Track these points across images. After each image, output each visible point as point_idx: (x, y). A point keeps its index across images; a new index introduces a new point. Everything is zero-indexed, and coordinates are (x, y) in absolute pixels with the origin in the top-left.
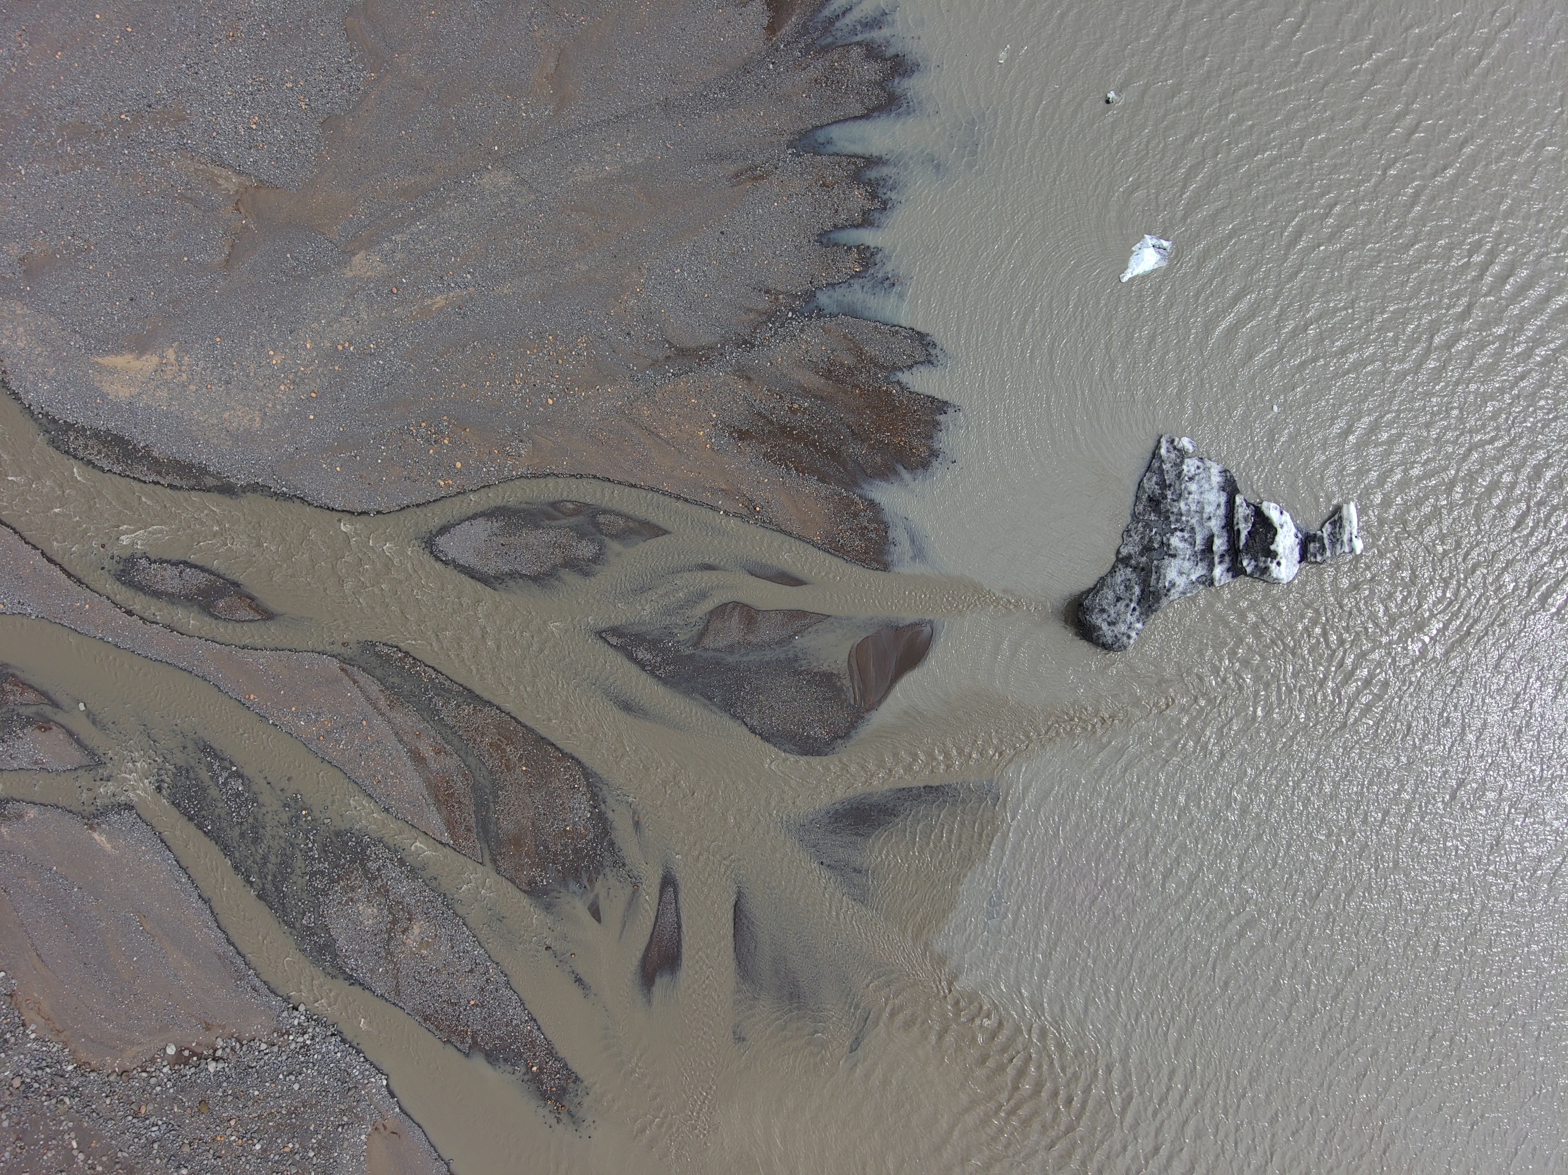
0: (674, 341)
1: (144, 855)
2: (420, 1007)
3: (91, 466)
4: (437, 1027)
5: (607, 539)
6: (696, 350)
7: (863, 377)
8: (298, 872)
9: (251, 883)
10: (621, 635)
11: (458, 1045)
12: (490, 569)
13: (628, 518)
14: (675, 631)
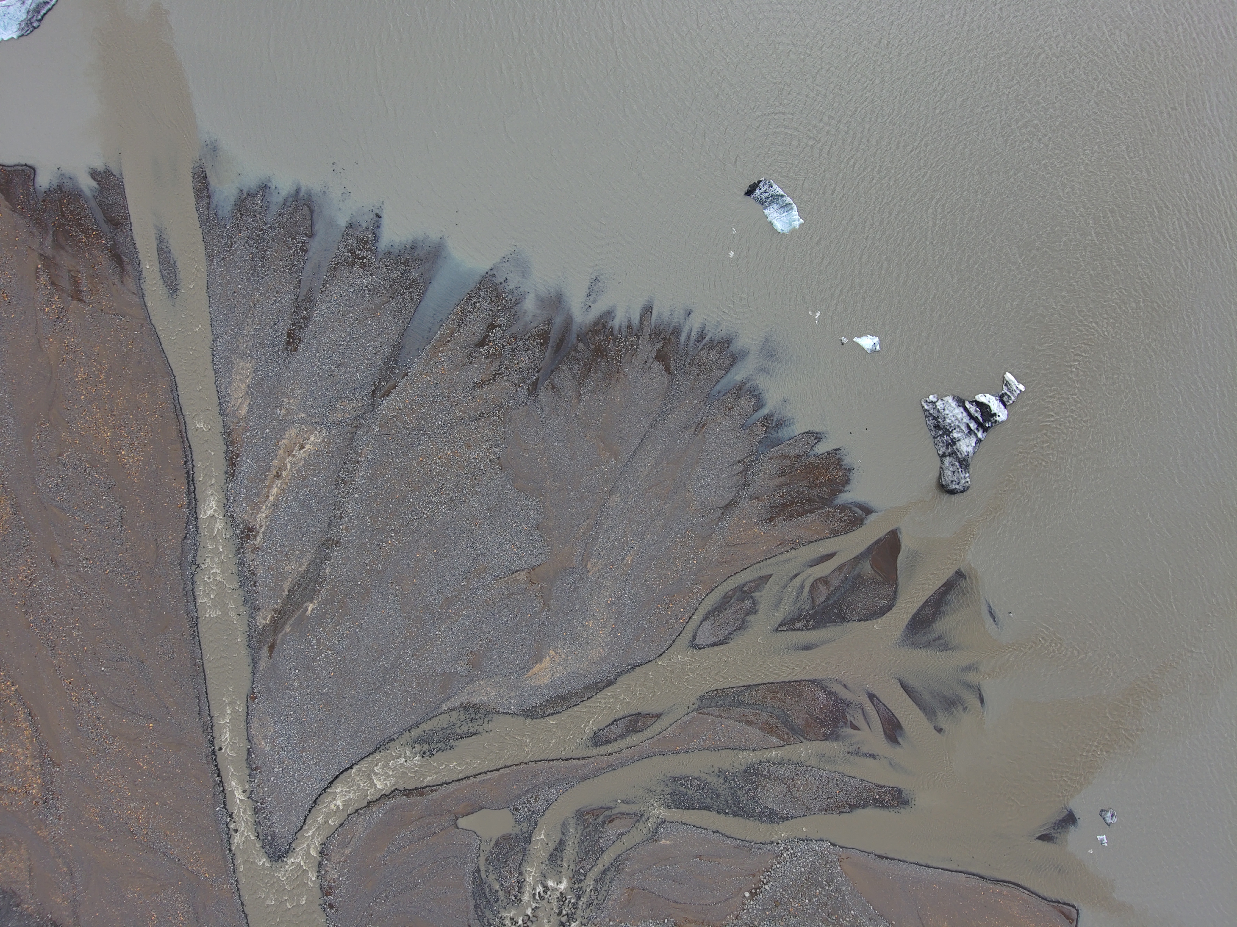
0: (721, 506)
1: (683, 834)
2: (821, 808)
3: (554, 715)
4: (832, 810)
5: (753, 594)
6: (730, 503)
7: (797, 465)
8: (741, 796)
9: (728, 813)
10: (785, 624)
11: (844, 811)
12: (721, 638)
13: (754, 581)
14: (803, 607)
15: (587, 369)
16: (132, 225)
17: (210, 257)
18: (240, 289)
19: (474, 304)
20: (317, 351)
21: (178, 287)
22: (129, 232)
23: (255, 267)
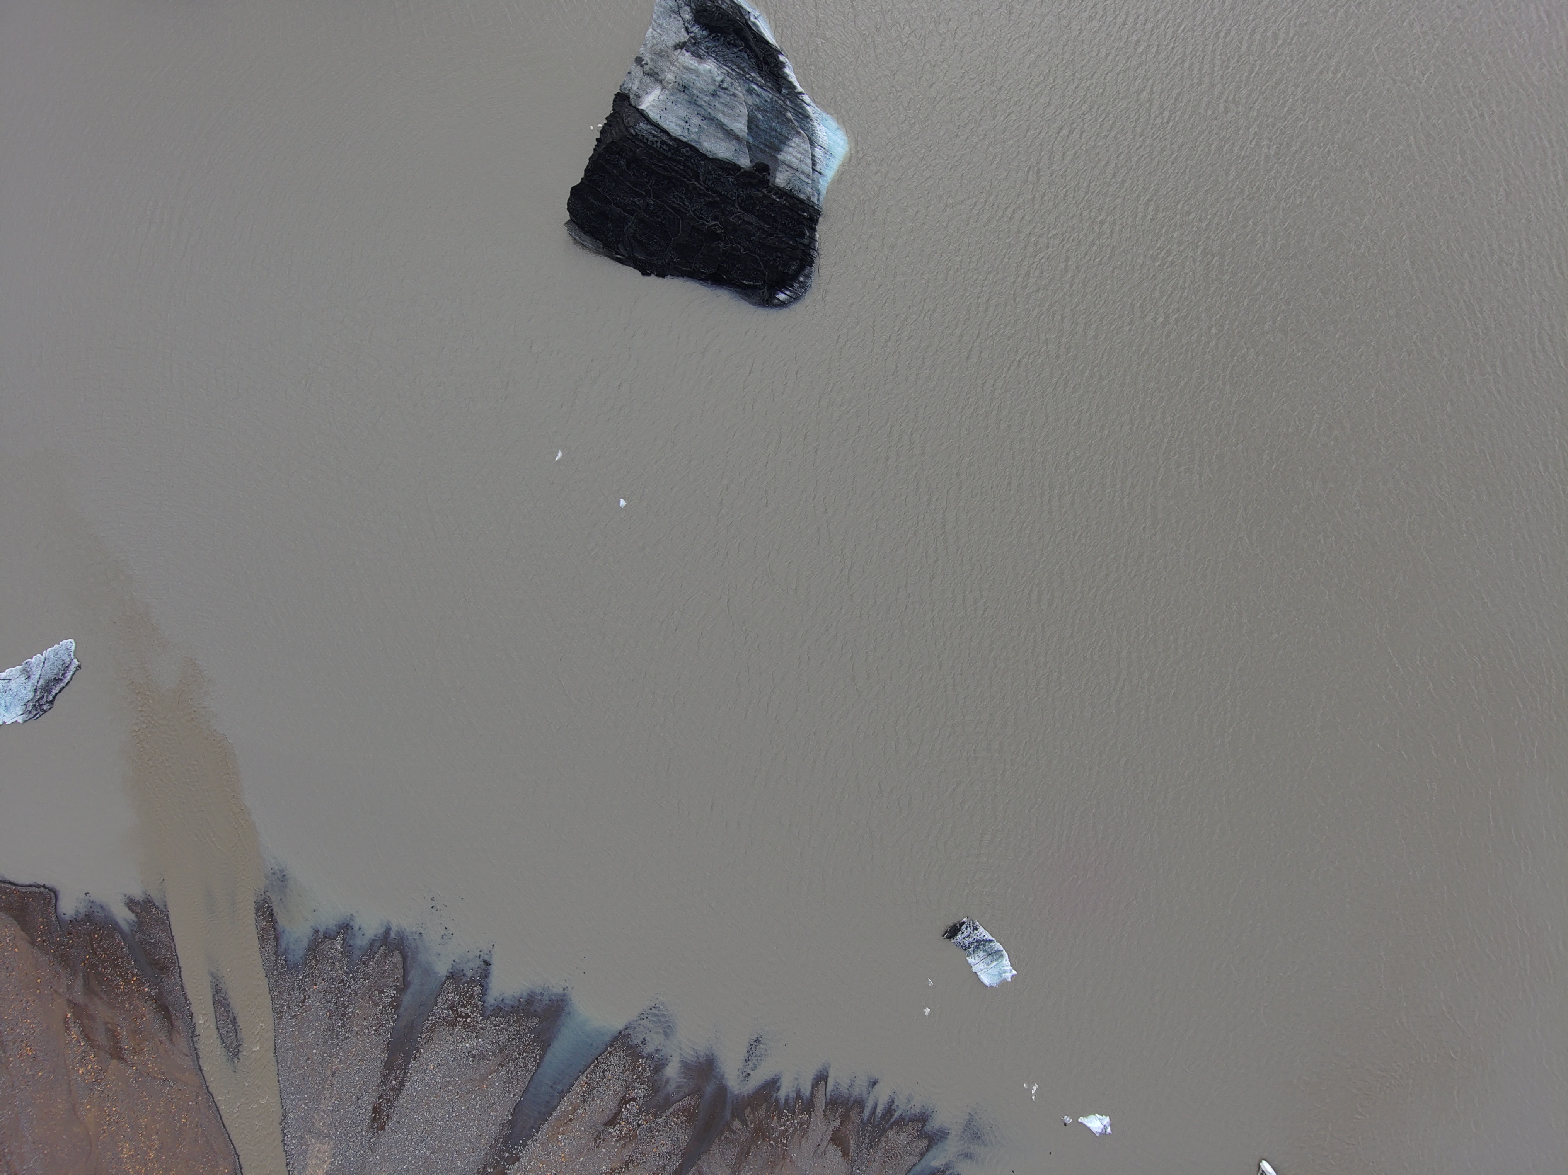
15: (743, 1155)
16: (182, 969)
17: (279, 1014)
18: (316, 1054)
19: (603, 1072)
20: (410, 1132)
21: (240, 1048)
22: (178, 979)
23: (333, 1027)
